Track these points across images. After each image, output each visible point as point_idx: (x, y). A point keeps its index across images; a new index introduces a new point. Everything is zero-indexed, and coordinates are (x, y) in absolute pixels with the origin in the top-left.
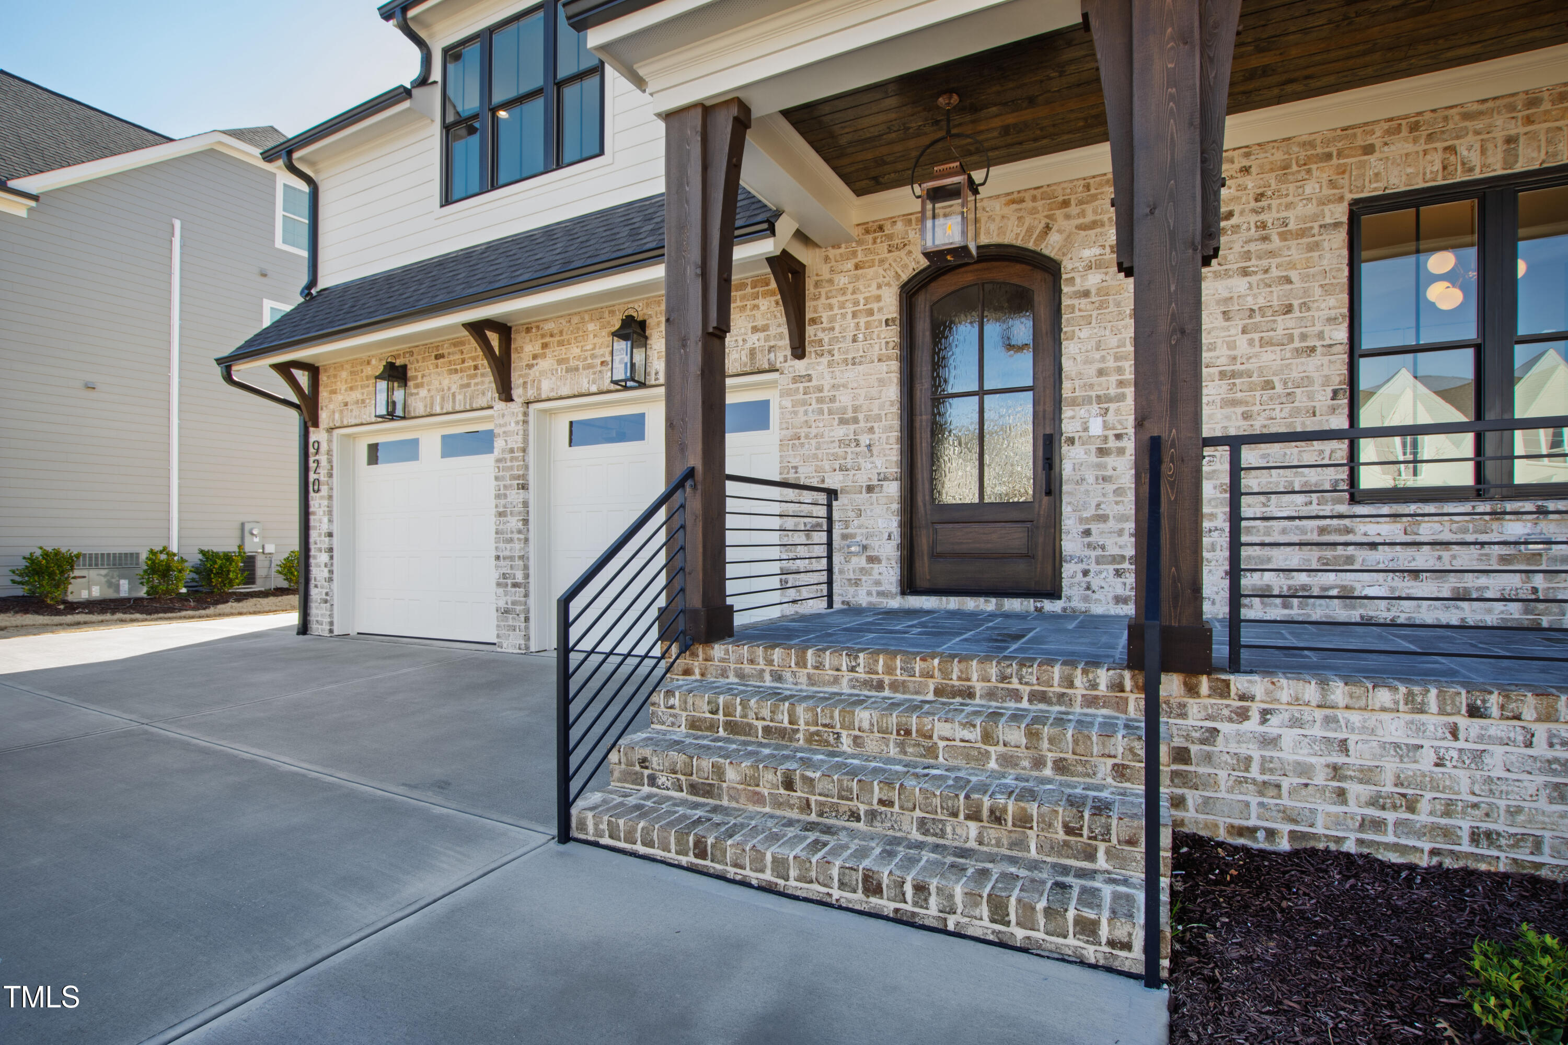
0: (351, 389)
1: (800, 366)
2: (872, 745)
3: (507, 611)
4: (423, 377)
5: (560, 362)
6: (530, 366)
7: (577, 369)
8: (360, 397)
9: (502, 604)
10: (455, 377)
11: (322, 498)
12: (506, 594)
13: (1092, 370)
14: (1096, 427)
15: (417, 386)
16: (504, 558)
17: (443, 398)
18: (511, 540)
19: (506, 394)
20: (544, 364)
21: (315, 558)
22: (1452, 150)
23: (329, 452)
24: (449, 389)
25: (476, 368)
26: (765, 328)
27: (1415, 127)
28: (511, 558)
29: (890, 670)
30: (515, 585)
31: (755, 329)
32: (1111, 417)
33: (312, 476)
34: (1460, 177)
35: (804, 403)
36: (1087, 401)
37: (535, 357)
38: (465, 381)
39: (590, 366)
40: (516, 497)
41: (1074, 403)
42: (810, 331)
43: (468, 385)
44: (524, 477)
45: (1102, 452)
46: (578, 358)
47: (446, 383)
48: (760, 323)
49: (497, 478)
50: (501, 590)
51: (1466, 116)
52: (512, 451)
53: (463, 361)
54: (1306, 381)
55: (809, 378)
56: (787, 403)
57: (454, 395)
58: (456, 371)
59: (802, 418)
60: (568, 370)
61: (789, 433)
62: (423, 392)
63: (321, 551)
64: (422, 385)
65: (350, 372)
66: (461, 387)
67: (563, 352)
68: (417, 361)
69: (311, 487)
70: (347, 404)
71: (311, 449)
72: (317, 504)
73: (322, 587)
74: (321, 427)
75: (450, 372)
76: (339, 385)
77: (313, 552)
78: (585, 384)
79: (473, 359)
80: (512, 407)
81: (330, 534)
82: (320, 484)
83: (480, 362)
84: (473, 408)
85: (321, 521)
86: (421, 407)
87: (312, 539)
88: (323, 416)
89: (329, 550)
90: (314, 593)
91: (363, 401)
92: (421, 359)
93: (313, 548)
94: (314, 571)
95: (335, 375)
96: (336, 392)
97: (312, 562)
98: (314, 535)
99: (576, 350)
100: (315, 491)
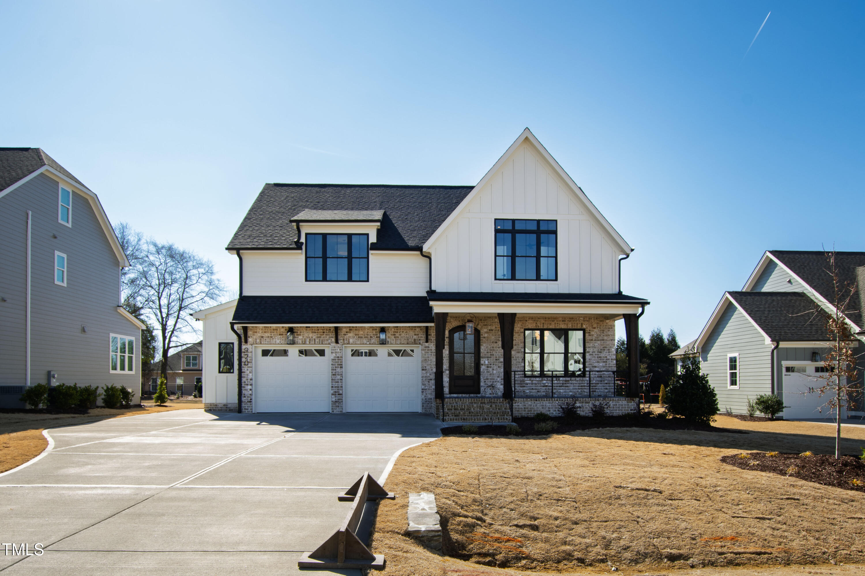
0: (265, 332)
1: (427, 344)
2: (476, 409)
3: (336, 402)
4: (300, 332)
5: (356, 335)
6: (345, 335)
7: (362, 337)
8: (270, 335)
9: (334, 400)
10: (315, 334)
11: (249, 367)
12: (336, 397)
13: (486, 352)
14: (487, 362)
15: (298, 335)
16: (335, 387)
17: (310, 340)
18: (338, 382)
19: (337, 342)
20: (351, 335)
21: (244, 387)
22: (536, 323)
23: (252, 352)
24: (312, 337)
25: (324, 332)
26: (418, 335)
27: (532, 318)
28: (338, 387)
29: (474, 400)
30: (339, 394)
31: (415, 335)
32: (489, 361)
33: (243, 360)
34: (537, 328)
35: (428, 353)
36: (485, 357)
37: (347, 332)
38: (319, 336)
39: (366, 337)
40: (338, 370)
41: (483, 357)
42: (429, 337)
43: (320, 337)
44: (341, 365)
45: (488, 367)
46: (363, 335)
47: (311, 335)
48: (416, 333)
49: (332, 365)
50: (333, 396)
51: (538, 318)
52: (338, 357)
53: (318, 330)
54: (518, 357)
55: (429, 347)
56: (423, 352)
57: (315, 340)
58: (315, 332)
59: (427, 356)
60: (359, 337)
61: (424, 359)
62: (300, 337)
63: (248, 385)
64: (300, 335)
65: (265, 327)
66: (317, 337)
67: (357, 332)
68: (298, 327)
69: (243, 364)
70: (263, 337)
71: (243, 350)
72: (246, 369)
73: (248, 397)
74: (249, 343)
75: (313, 332)
76: (258, 330)
77: (243, 385)
78: (365, 342)
79: (323, 330)
80: (338, 345)
81: (251, 379)
82: (248, 362)
83: (325, 331)
84: (322, 344)
85: (248, 375)
86: (300, 342)
87: (243, 381)
88: (250, 340)
89: (251, 385)
90: (243, 399)
91: (271, 337)
92: (301, 327)
93: (243, 384)
94: (244, 392)
95: (256, 327)
96: (256, 332)
97: (243, 389)
98: (244, 380)
99: (361, 332)
100: (245, 365)
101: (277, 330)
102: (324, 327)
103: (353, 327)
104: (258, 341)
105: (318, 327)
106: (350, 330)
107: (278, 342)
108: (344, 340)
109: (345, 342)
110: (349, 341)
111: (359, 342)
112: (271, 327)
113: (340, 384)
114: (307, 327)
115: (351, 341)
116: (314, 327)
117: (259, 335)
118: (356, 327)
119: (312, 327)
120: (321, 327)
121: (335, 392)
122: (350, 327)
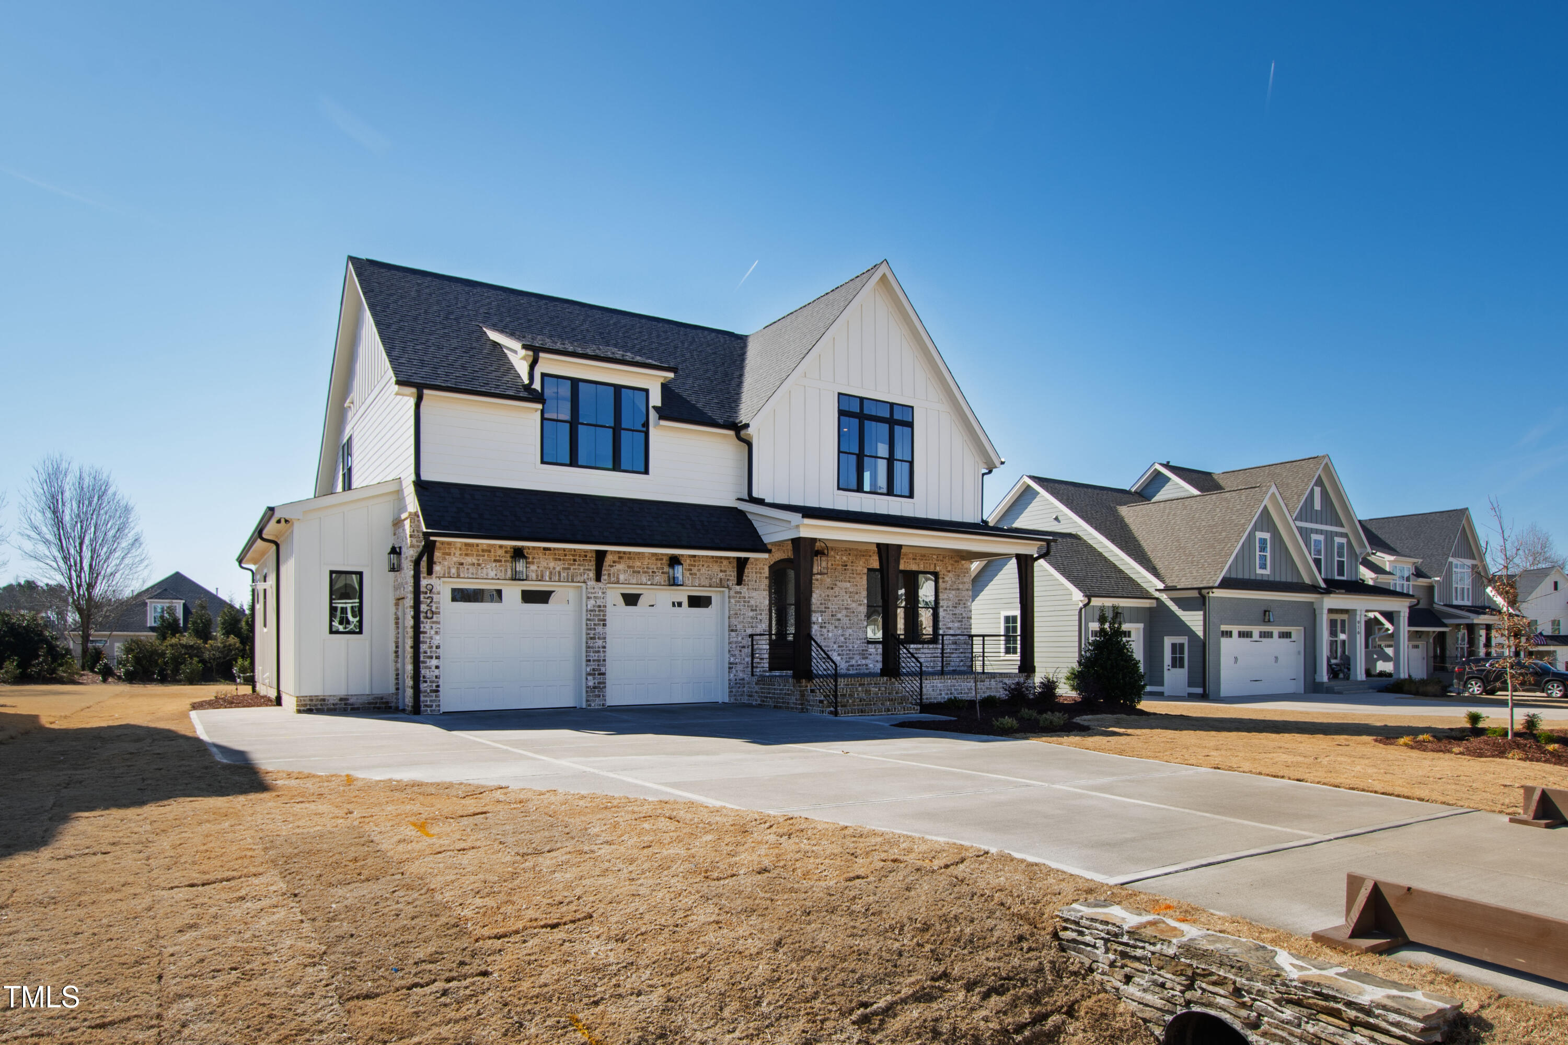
0: (467, 555)
1: (738, 588)
3: (595, 687)
4: (533, 558)
5: (629, 567)
6: (611, 566)
7: (639, 572)
8: (476, 562)
9: (591, 684)
10: (559, 562)
11: (434, 623)
12: (594, 679)
14: (820, 619)
16: (593, 661)
17: (551, 573)
18: (599, 652)
19: (598, 578)
20: (620, 567)
21: (425, 662)
23: (441, 593)
24: (554, 568)
25: (575, 560)
26: (725, 572)
28: (599, 661)
30: (599, 674)
31: (721, 571)
32: (823, 617)
33: (423, 607)
35: (739, 602)
37: (614, 562)
38: (567, 566)
39: (645, 572)
40: (599, 629)
41: (815, 612)
42: (743, 576)
43: (569, 569)
44: (605, 620)
45: (821, 627)
46: (640, 568)
47: (552, 565)
48: (723, 569)
50: (589, 678)
52: (600, 606)
53: (565, 555)
54: (860, 612)
55: (741, 593)
56: (732, 601)
57: (559, 573)
58: (560, 560)
59: (738, 607)
60: (634, 572)
61: (733, 612)
62: (531, 568)
63: (431, 657)
64: (533, 563)
65: (466, 545)
66: (564, 569)
67: (631, 563)
68: (529, 548)
69: (422, 615)
70: (462, 564)
71: (423, 589)
72: (428, 626)
73: (432, 682)
74: (434, 575)
75: (556, 559)
76: (453, 551)
77: (422, 659)
78: (644, 580)
79: (573, 555)
80: (600, 584)
81: (438, 647)
82: (433, 613)
83: (577, 558)
84: (573, 581)
85: (431, 638)
86: (533, 576)
87: (422, 650)
88: (437, 568)
89: (438, 658)
90: (423, 686)
91: (479, 565)
92: (534, 548)
93: (422, 656)
94: (423, 672)
95: (449, 544)
96: (449, 554)
97: (422, 665)
98: (423, 647)
99: (638, 564)
100: (427, 617)
101: (490, 551)
102: (575, 550)
103: (624, 553)
104: (453, 571)
105: (564, 550)
106: (620, 558)
107: (492, 574)
108: (609, 575)
109: (612, 579)
110: (618, 578)
111: (634, 581)
112: (477, 545)
113: (602, 654)
114: (545, 549)
115: (622, 577)
116: (558, 549)
117: (455, 559)
118: (630, 553)
119: (555, 549)
120: (570, 550)
121: (594, 670)
122: (619, 552)
